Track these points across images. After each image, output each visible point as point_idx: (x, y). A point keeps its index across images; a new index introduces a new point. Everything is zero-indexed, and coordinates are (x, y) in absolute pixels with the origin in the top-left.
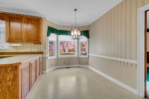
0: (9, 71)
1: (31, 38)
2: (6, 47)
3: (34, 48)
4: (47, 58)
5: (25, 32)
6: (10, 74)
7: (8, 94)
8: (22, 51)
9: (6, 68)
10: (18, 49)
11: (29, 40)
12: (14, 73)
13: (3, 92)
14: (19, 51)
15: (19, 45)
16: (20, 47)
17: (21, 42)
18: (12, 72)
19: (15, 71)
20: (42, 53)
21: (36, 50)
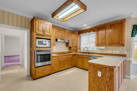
0: (107, 70)
1: (113, 41)
2: (95, 49)
3: (115, 50)
4: (131, 62)
5: (108, 37)
6: (108, 73)
7: (107, 86)
8: (105, 52)
9: (105, 68)
10: (102, 51)
11: (111, 43)
12: (111, 73)
13: (104, 83)
14: (103, 52)
15: (103, 48)
16: (104, 49)
17: (105, 45)
18: (110, 72)
19: (111, 72)
20: (124, 56)
21: (117, 52)
